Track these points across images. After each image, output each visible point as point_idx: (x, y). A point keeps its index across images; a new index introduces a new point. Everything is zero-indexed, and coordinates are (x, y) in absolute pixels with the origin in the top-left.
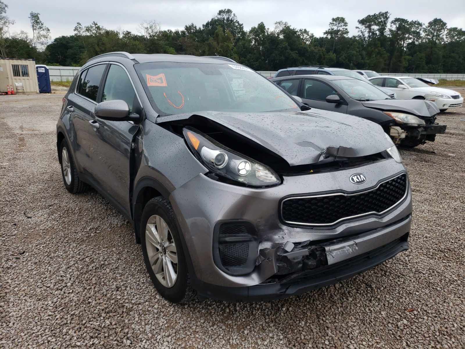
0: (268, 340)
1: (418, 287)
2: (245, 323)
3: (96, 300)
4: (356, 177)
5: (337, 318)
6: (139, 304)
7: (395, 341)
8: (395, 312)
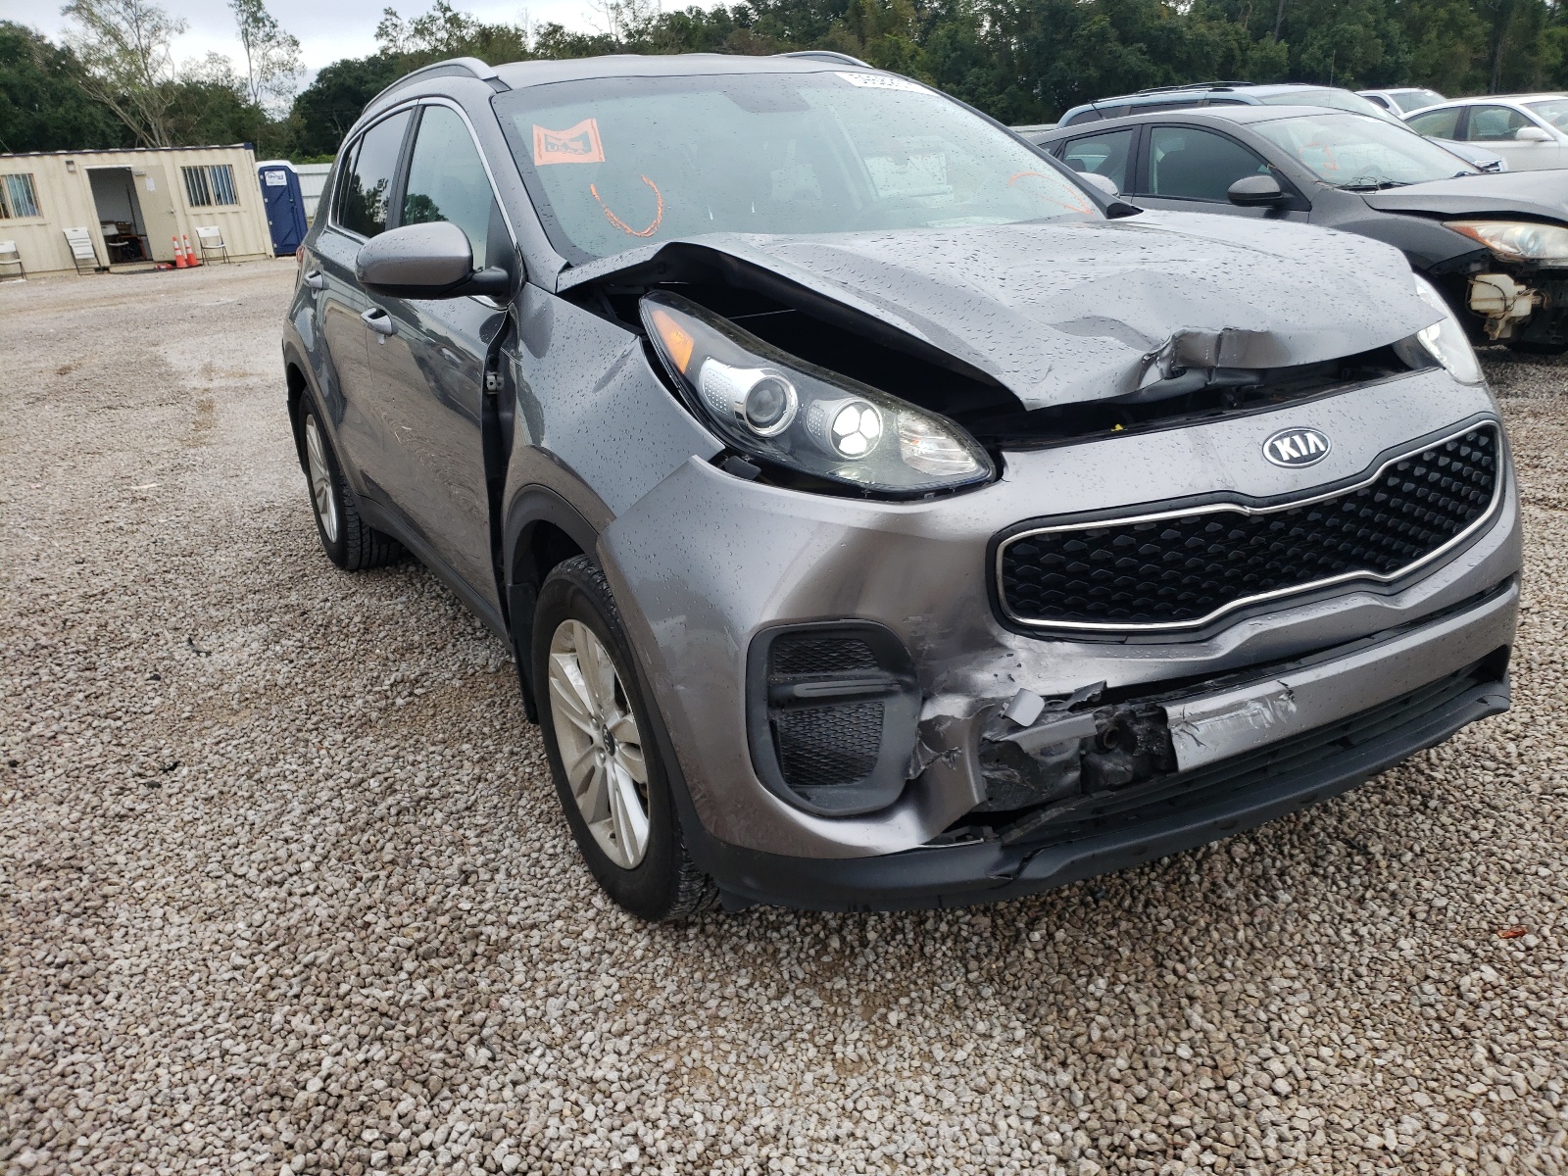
0: (970, 1046)
1: (1550, 850)
2: (892, 986)
3: (388, 918)
4: (1287, 441)
5: (1228, 963)
6: (534, 926)
7: (1446, 1043)
8: (1453, 939)
